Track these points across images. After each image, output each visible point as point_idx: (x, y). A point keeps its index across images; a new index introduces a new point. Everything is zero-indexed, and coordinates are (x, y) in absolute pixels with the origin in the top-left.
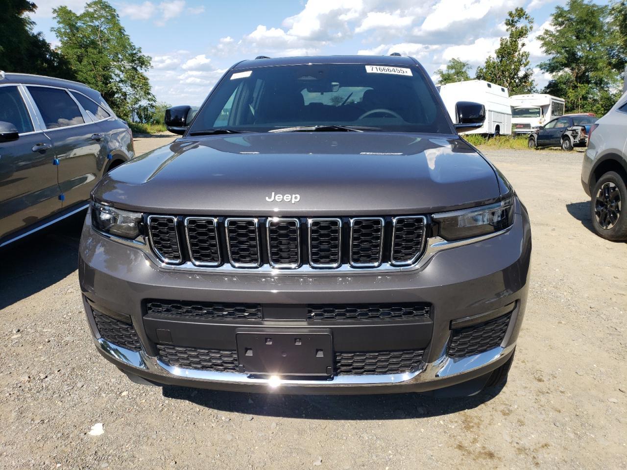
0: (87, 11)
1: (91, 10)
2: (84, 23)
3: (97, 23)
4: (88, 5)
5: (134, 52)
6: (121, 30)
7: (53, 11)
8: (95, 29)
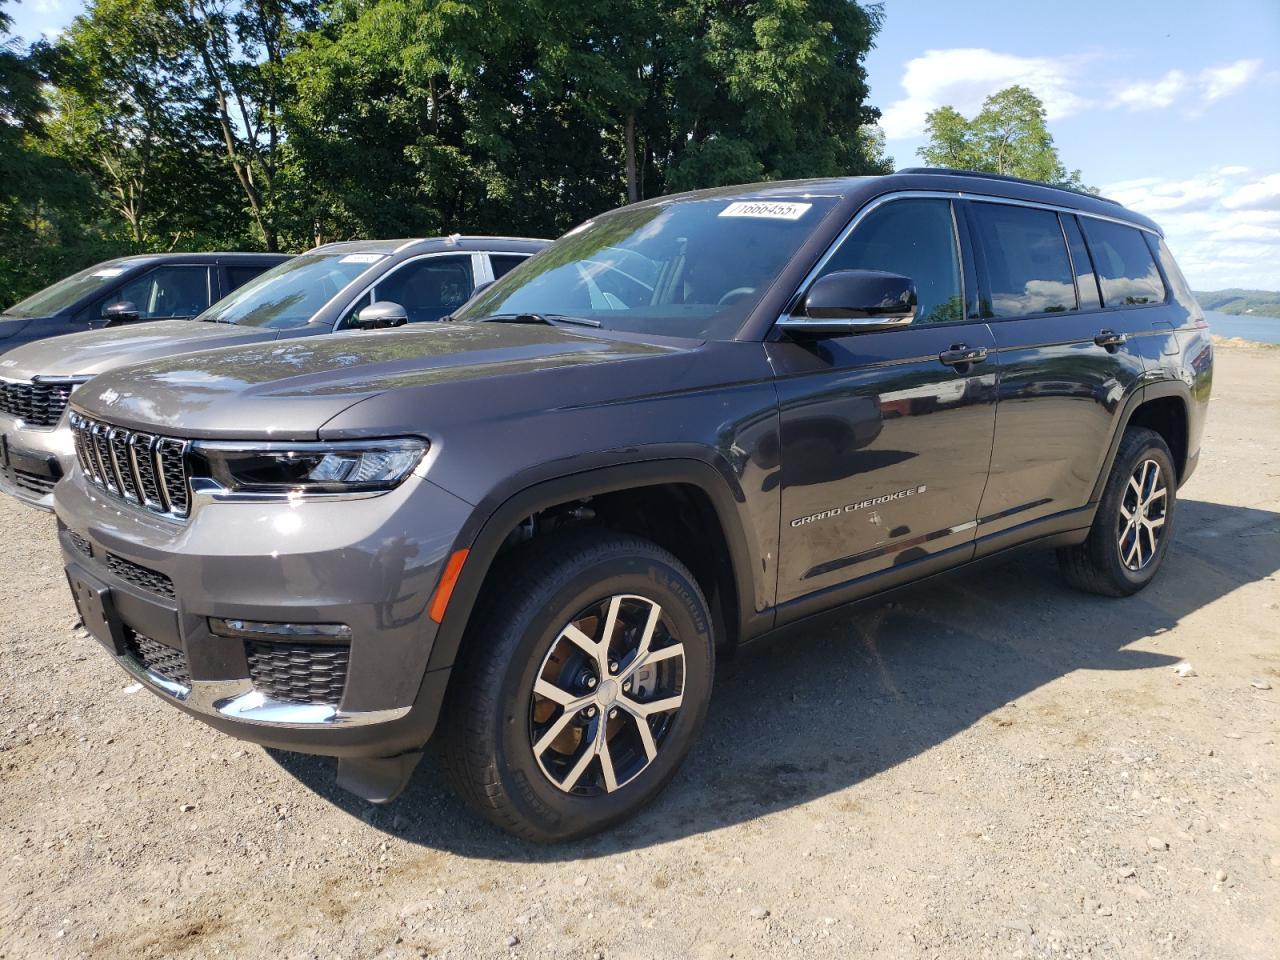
0: (988, 111)
1: (995, 108)
2: (976, 135)
3: (1001, 132)
4: (991, 99)
5: (1063, 180)
6: (1044, 141)
7: (926, 117)
8: (999, 142)
